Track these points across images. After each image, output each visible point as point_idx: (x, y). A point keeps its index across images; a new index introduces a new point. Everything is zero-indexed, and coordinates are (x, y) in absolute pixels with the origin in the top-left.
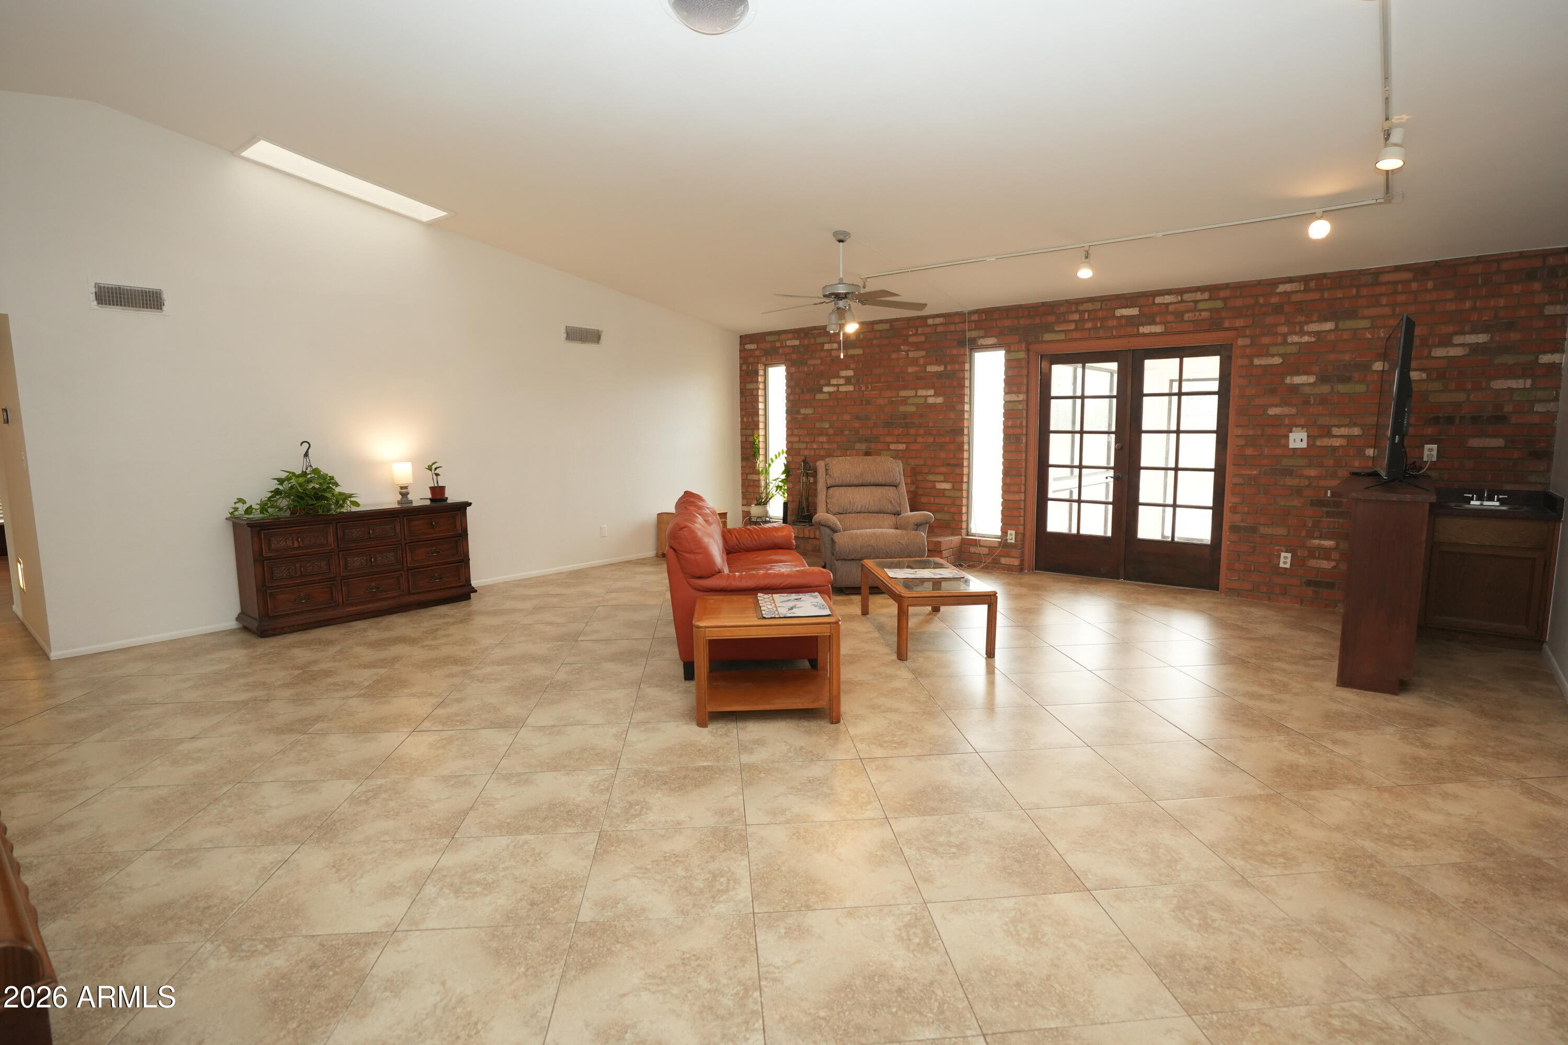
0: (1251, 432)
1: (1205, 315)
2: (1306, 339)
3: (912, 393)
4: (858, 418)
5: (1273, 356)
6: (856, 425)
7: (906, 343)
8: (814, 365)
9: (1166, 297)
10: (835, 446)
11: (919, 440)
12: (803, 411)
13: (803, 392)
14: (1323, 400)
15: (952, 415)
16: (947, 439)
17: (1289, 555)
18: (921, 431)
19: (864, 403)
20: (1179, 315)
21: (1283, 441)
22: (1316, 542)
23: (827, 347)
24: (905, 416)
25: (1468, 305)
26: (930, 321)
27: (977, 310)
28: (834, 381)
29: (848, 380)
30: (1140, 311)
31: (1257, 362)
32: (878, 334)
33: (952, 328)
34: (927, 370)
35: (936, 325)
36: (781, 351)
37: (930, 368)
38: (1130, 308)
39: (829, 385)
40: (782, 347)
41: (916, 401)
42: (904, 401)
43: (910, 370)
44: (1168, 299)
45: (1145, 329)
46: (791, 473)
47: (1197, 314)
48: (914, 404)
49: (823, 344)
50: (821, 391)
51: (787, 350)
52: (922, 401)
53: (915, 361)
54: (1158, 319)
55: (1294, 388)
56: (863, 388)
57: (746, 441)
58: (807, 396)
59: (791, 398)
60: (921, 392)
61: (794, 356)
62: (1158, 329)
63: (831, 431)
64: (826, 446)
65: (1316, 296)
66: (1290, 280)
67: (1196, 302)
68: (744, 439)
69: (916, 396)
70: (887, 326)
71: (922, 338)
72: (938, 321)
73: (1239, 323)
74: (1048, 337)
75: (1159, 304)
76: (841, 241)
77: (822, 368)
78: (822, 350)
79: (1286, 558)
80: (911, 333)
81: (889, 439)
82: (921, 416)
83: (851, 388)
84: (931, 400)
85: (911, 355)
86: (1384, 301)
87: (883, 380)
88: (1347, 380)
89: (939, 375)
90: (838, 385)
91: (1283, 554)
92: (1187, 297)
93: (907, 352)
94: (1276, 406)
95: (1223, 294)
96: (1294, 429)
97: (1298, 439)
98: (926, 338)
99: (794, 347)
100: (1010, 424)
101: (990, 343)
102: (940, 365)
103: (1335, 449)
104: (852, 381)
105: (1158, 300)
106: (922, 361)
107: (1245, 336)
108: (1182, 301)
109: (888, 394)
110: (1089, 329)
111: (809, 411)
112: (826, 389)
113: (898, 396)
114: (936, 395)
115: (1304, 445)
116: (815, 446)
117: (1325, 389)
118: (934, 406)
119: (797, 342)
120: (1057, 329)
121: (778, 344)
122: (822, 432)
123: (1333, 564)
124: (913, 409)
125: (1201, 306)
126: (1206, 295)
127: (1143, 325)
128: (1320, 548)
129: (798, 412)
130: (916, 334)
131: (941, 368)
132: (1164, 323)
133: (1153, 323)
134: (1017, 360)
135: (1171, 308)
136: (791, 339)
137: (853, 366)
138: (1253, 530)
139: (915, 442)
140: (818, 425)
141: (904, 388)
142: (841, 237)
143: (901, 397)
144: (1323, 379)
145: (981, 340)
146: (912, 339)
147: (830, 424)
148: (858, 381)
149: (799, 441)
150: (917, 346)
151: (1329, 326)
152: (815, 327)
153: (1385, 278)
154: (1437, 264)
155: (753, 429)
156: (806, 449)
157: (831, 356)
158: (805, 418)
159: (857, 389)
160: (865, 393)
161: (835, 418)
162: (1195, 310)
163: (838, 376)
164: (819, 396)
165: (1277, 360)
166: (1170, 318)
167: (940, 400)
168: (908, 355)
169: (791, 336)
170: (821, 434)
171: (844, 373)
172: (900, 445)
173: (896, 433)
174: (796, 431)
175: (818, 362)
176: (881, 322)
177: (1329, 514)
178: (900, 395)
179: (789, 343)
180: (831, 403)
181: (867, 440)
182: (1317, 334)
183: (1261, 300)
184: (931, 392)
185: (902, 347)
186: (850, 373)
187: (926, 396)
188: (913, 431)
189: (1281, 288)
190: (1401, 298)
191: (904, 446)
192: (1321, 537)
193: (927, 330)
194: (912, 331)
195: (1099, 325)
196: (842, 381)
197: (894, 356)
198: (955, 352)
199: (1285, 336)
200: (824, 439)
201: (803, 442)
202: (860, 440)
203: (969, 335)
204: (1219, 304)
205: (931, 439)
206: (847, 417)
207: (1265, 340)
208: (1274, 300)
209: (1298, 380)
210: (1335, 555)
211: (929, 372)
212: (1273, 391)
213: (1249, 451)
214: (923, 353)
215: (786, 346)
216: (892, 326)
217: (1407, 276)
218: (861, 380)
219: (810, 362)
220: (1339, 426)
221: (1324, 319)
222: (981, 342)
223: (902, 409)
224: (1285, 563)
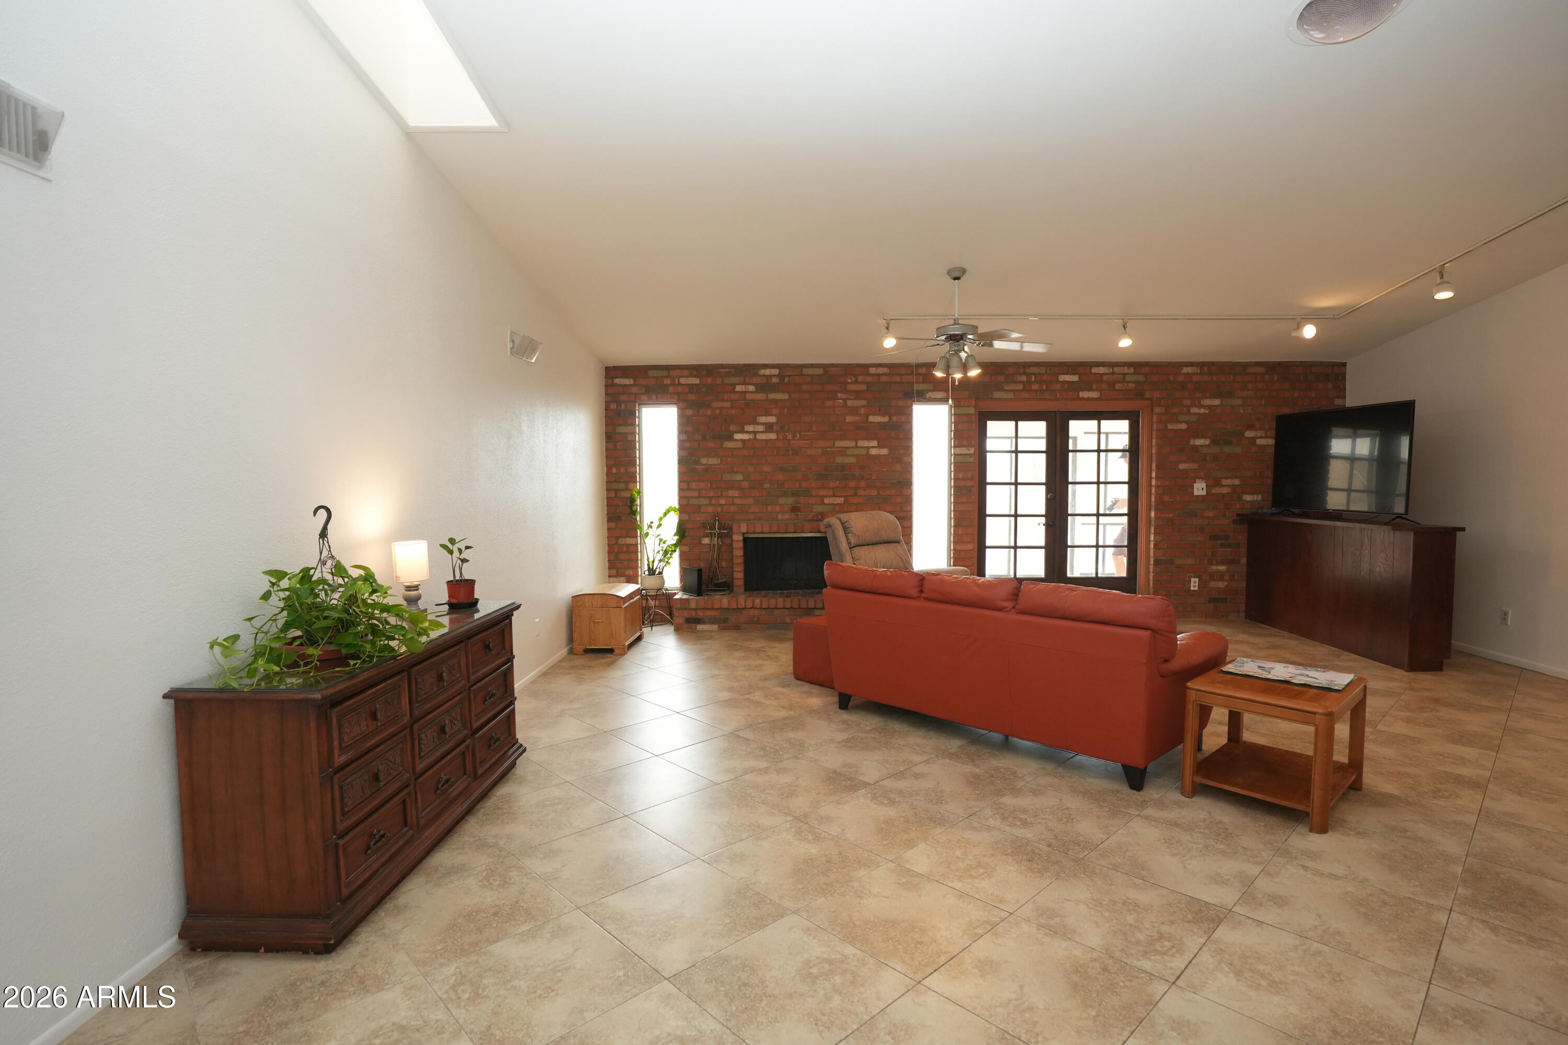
0: (1167, 483)
1: (1131, 386)
2: (1202, 411)
3: (852, 444)
4: (782, 469)
5: (1181, 422)
6: (780, 477)
7: (845, 391)
8: (721, 409)
9: (1101, 368)
10: (751, 501)
11: (860, 492)
12: (704, 461)
13: (704, 438)
14: (1215, 458)
15: (898, 467)
16: (893, 492)
17: (1197, 580)
18: (863, 484)
19: (790, 453)
20: (1111, 385)
21: (1190, 490)
22: (1214, 568)
23: (739, 388)
24: (842, 467)
25: (1296, 394)
26: (872, 370)
27: (925, 363)
28: (750, 428)
29: (769, 428)
30: (1079, 378)
31: (1170, 427)
32: (808, 380)
33: (898, 379)
34: (869, 421)
35: (879, 375)
36: (671, 389)
37: (872, 419)
38: (1071, 374)
39: (742, 431)
40: (673, 384)
41: (856, 452)
42: (842, 452)
43: (849, 419)
44: (1102, 370)
45: (1083, 394)
46: (686, 534)
47: (1126, 385)
48: (853, 456)
49: (734, 385)
50: (730, 438)
51: (680, 389)
52: (863, 452)
53: (854, 411)
54: (1094, 387)
55: (1195, 449)
56: (790, 437)
57: (616, 496)
58: (711, 444)
59: (687, 445)
60: (861, 443)
61: (692, 397)
62: (1095, 395)
63: (745, 484)
64: (737, 501)
65: (1207, 378)
66: (1191, 364)
67: (1124, 375)
68: (612, 494)
69: (856, 447)
70: (820, 371)
71: (863, 387)
72: (881, 370)
73: (1157, 395)
74: (998, 395)
75: (1095, 373)
76: (955, 279)
77: (733, 412)
78: (733, 391)
79: (1195, 582)
80: (849, 381)
81: (822, 492)
82: (863, 468)
83: (773, 436)
84: (874, 452)
85: (850, 403)
86: (1250, 386)
87: (814, 428)
88: (1229, 443)
89: (883, 426)
90: (755, 433)
91: (1193, 580)
92: (1116, 370)
93: (845, 400)
94: (1185, 462)
95: (1144, 370)
96: (1197, 480)
97: (1200, 488)
98: (868, 387)
99: (691, 386)
100: (961, 476)
101: (939, 397)
102: (884, 416)
103: (1224, 495)
104: (775, 428)
105: (1094, 370)
106: (863, 411)
107: (1160, 406)
108: (1113, 373)
109: (821, 443)
110: (1036, 391)
111: (713, 461)
112: (738, 436)
113: (834, 447)
114: (880, 446)
115: (1204, 493)
116: (723, 501)
117: (1215, 450)
118: (877, 457)
119: (696, 381)
120: (1006, 388)
121: (667, 381)
122: (731, 485)
123: (1226, 583)
124: (852, 460)
125: (1128, 378)
126: (1132, 370)
127: (1083, 390)
128: (1218, 572)
129: (697, 462)
130: (856, 382)
131: (886, 419)
132: (1100, 390)
133: (1090, 389)
134: (967, 415)
135: (1105, 378)
136: (688, 377)
137: (775, 411)
138: (1171, 562)
139: (856, 495)
140: (727, 477)
141: (842, 438)
142: (956, 275)
143: (838, 447)
144: (1214, 442)
145: (930, 393)
146: (850, 387)
147: (743, 475)
148: (782, 428)
149: (699, 496)
150: (857, 395)
151: (1217, 402)
152: (722, 365)
153: (1250, 370)
154: (1279, 363)
155: (627, 483)
156: (710, 504)
157: (745, 399)
158: (708, 469)
159: (781, 437)
160: (792, 442)
161: (751, 469)
162: (1123, 381)
163: (754, 422)
164: (728, 444)
165: (1184, 426)
166: (1104, 386)
167: (884, 452)
168: (845, 403)
169: (686, 372)
170: (732, 488)
171: (763, 419)
172: (838, 498)
173: (832, 485)
174: (694, 485)
175: (728, 405)
176: (812, 366)
177: (1222, 546)
178: (836, 445)
179: (683, 381)
180: (745, 453)
181: (795, 494)
182: (1209, 407)
183: (1172, 378)
184: (875, 443)
185: (839, 395)
186: (772, 419)
187: (868, 448)
188: (852, 484)
189: (1185, 370)
190: (1260, 386)
191: (842, 499)
192: (1217, 564)
193: (869, 379)
194: (851, 379)
195: (1044, 387)
196: (760, 428)
197: (829, 403)
198: (901, 403)
199: (1189, 408)
200: (736, 493)
201: (705, 497)
202: (785, 494)
203: (916, 387)
204: (1141, 378)
205: (874, 492)
206: (767, 469)
207: (1175, 410)
208: (1180, 379)
209: (1199, 442)
210: (1227, 577)
211: (871, 422)
212: (1182, 450)
213: (1167, 498)
214: (864, 402)
215: (679, 384)
216: (826, 372)
217: (1261, 370)
218: (786, 427)
219: (714, 404)
220: (1226, 478)
221: (1214, 397)
222: (929, 395)
223: (839, 460)
224: (1194, 586)
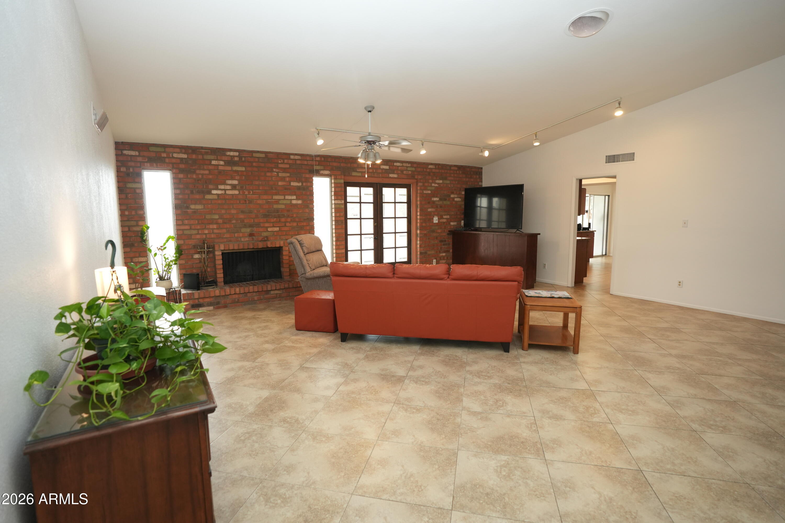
0: (424, 218)
1: (410, 172)
2: (436, 185)
3: (282, 197)
4: (243, 212)
5: (428, 190)
6: (242, 216)
7: (277, 167)
8: (203, 175)
9: (398, 163)
10: (224, 231)
11: (288, 224)
12: (193, 207)
13: (192, 192)
14: (441, 207)
15: (307, 210)
16: (305, 224)
17: (435, 260)
18: (289, 220)
19: (247, 202)
20: (402, 171)
21: (432, 220)
22: (441, 254)
23: (214, 162)
24: (277, 210)
25: (467, 179)
26: (292, 157)
27: (319, 155)
28: (222, 187)
29: (234, 187)
30: (389, 167)
31: (425, 192)
32: (257, 160)
33: (306, 163)
34: (291, 185)
35: (296, 160)
36: (167, 160)
37: (293, 184)
38: (386, 165)
39: (217, 189)
40: (168, 157)
41: (285, 202)
42: (277, 202)
43: (280, 183)
44: (398, 164)
45: (391, 175)
46: (183, 253)
47: (408, 172)
48: (283, 204)
49: (211, 160)
50: (209, 193)
51: (174, 161)
52: (288, 202)
53: (283, 179)
54: (395, 172)
55: (434, 202)
56: (246, 193)
57: (129, 230)
58: (197, 196)
59: (180, 196)
60: (287, 197)
61: (182, 166)
62: (395, 176)
63: (220, 221)
64: (215, 231)
65: (437, 171)
66: (432, 164)
67: (407, 167)
68: (126, 229)
69: (285, 199)
70: (263, 155)
71: (287, 166)
72: (297, 157)
73: (420, 177)
74: (354, 174)
75: (395, 166)
76: (370, 111)
77: (211, 177)
78: (210, 164)
79: (435, 261)
80: (280, 162)
81: (267, 225)
82: (288, 211)
83: (236, 192)
84: (294, 202)
85: (280, 175)
86: (452, 175)
87: (261, 188)
88: (445, 200)
89: (299, 188)
90: (225, 190)
91: (434, 260)
92: (404, 164)
93: (278, 173)
94: (430, 208)
95: (415, 165)
96: (435, 216)
97: (436, 220)
98: (290, 166)
99: (182, 159)
100: (338, 215)
101: (326, 173)
102: (299, 183)
103: (444, 223)
104: (237, 187)
105: (395, 164)
106: (287, 179)
107: (421, 182)
108: (403, 166)
109: (265, 197)
110: (371, 172)
111: (199, 207)
112: (214, 192)
113: (272, 199)
114: (297, 199)
115: (437, 222)
116: (206, 232)
117: (441, 203)
118: (296, 205)
119: (185, 156)
120: (358, 171)
121: (164, 155)
122: (212, 222)
123: (445, 261)
124: (283, 207)
125: (409, 169)
126: (410, 165)
127: (391, 173)
128: (442, 256)
129: (188, 207)
130: (283, 163)
131: (300, 184)
132: (397, 174)
133: (393, 173)
134: (340, 183)
135: (399, 168)
136: (179, 153)
137: (237, 177)
138: (426, 253)
139: (285, 226)
140: (208, 217)
141: (276, 194)
142: (369, 109)
143: (275, 199)
144: (441, 199)
145: (322, 171)
146: (281, 166)
147: (219, 216)
148: (242, 188)
149: (191, 229)
150: (284, 170)
151: (441, 182)
152: (202, 147)
153: (452, 168)
154: (462, 166)
155: (137, 221)
156: (198, 234)
157: (218, 169)
158: (195, 212)
159: (241, 193)
160: (248, 196)
161: (223, 211)
162: (407, 170)
163: (225, 184)
164: (208, 197)
165: (429, 192)
166: (399, 172)
167: (300, 202)
168: (278, 175)
169: (178, 150)
170: (212, 223)
171: (230, 182)
172: (275, 228)
173: (272, 221)
174: (186, 222)
175: (207, 172)
176: (258, 152)
177: (444, 245)
178: (273, 198)
179: (175, 155)
180: (220, 202)
181: (251, 226)
182: (438, 184)
183: (425, 170)
184: (294, 197)
185: (274, 169)
186: (235, 182)
187: (291, 200)
188: (283, 220)
189: (430, 167)
190: (456, 175)
191: (278, 228)
192: (442, 253)
193: (290, 162)
194: (281, 161)
195: (375, 171)
196: (229, 187)
197: (269, 174)
198: (307, 176)
199: (431, 183)
200: (215, 226)
201: (194, 229)
202: (245, 226)
203: (316, 168)
204: (414, 169)
205: (295, 224)
206: (233, 211)
207: (426, 184)
208: (428, 170)
209: (435, 199)
210: (446, 258)
211: (292, 186)
212: (429, 203)
213: (424, 225)
214: (288, 175)
215: (173, 157)
216: (266, 156)
217: (456, 168)
218: (244, 187)
219: (198, 172)
220: (445, 215)
221: (440, 179)
222: (322, 172)
223: (275, 206)
224: (435, 263)
